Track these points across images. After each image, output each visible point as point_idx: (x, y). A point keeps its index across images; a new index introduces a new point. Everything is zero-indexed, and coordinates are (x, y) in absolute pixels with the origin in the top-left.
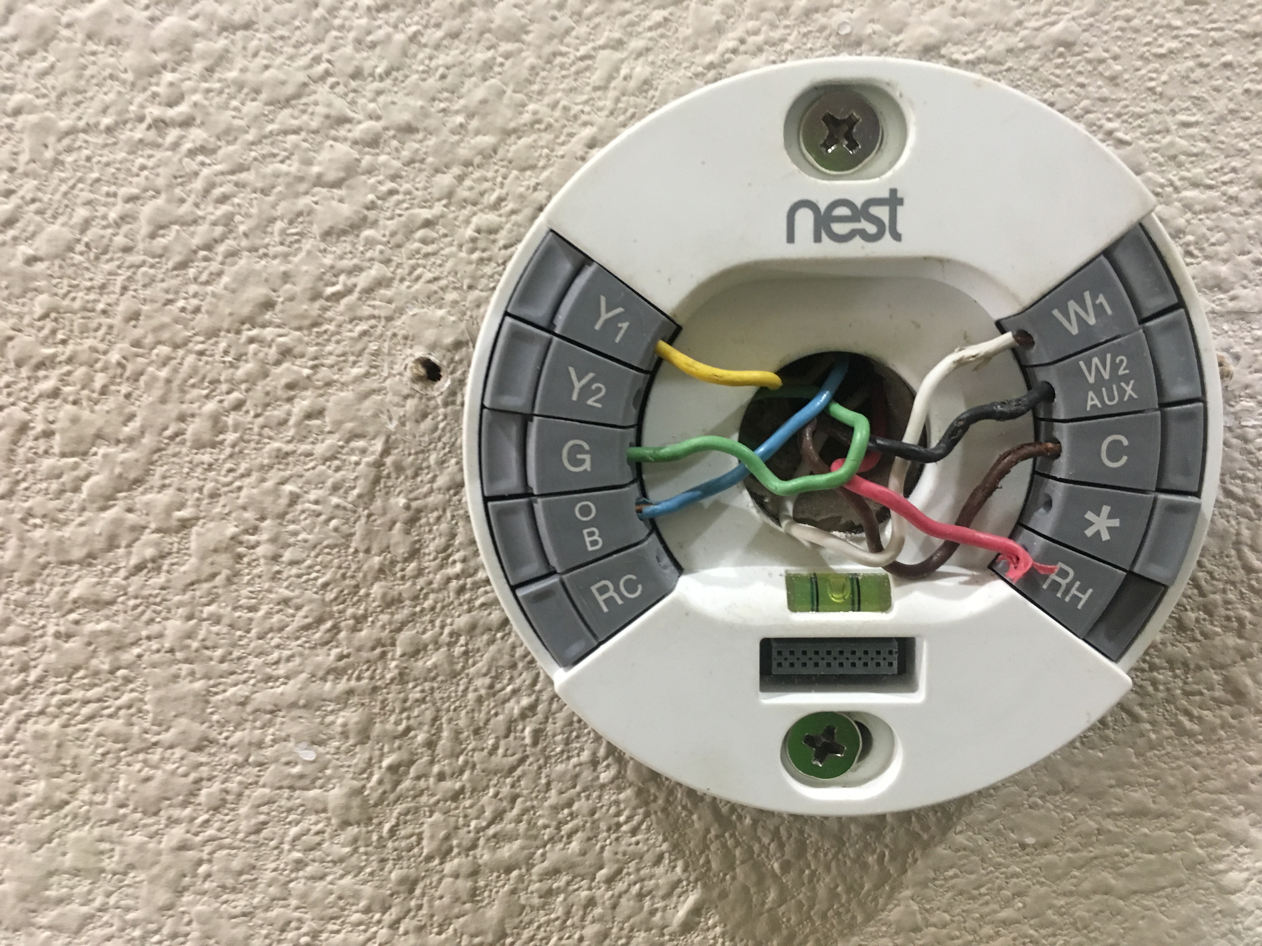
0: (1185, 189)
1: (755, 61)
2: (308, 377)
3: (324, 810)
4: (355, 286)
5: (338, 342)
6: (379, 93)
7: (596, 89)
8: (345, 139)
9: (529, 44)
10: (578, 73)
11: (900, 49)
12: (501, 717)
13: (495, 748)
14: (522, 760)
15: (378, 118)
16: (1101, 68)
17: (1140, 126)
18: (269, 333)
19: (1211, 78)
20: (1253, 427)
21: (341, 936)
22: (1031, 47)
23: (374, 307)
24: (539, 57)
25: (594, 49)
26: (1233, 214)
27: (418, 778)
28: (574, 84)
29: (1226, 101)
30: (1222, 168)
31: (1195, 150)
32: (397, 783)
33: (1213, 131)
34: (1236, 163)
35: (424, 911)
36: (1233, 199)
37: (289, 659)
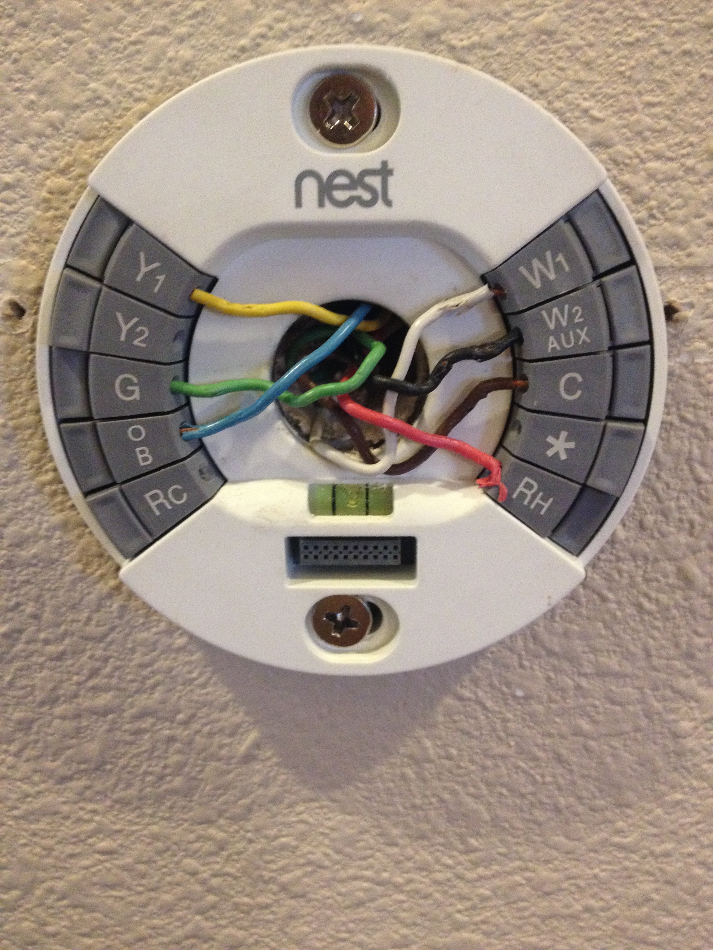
0: (650, 160)
1: (282, 45)
7: (146, 69)
9: (88, 32)
10: (130, 56)
11: (407, 35)
12: (92, 596)
13: (89, 619)
14: (113, 629)
16: (578, 54)
17: (611, 105)
19: (672, 64)
20: (706, 364)
22: (517, 35)
24: (98, 42)
25: (144, 35)
26: (690, 182)
27: (28, 642)
28: (128, 66)
29: (684, 84)
30: (681, 143)
31: (658, 127)
32: (13, 646)
33: (674, 111)
34: (693, 139)
36: (690, 170)
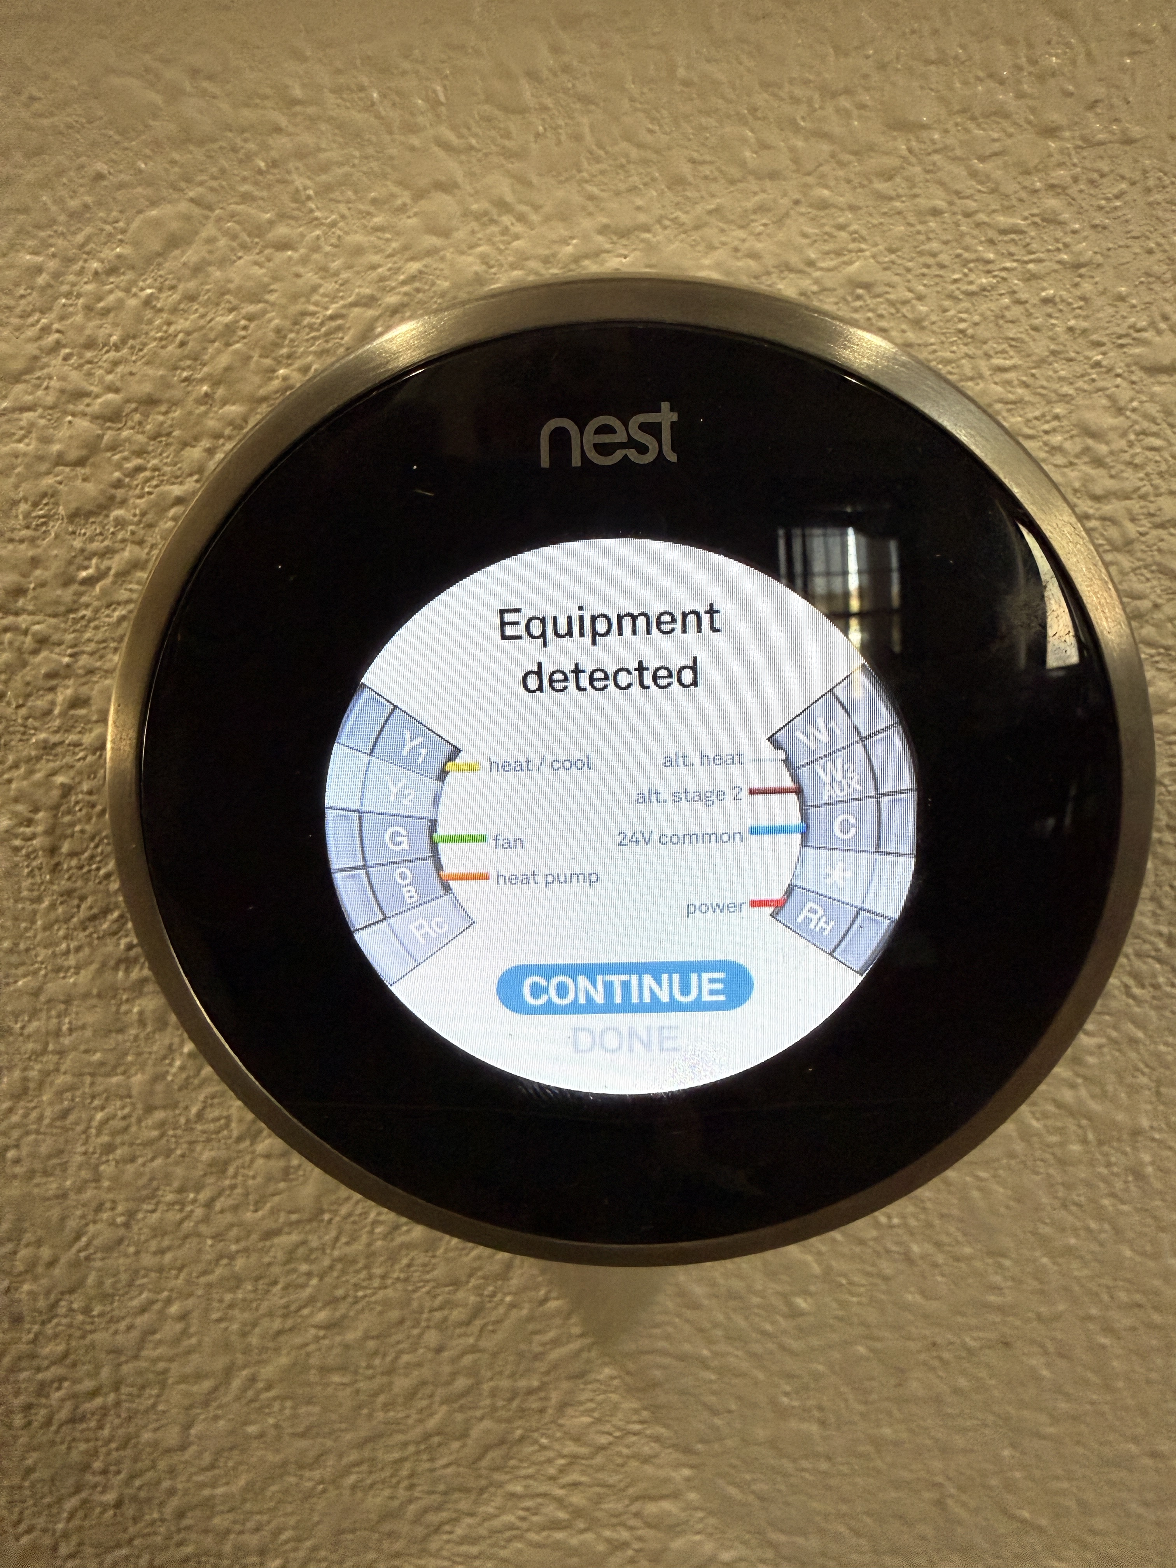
2: (68, 666)
3: (129, 1096)
4: (109, 569)
5: (96, 628)
6: (116, 363)
8: (84, 414)
15: (117, 391)
18: (23, 621)
21: (156, 1216)
23: (131, 590)
35: (239, 1190)
37: (78, 949)
